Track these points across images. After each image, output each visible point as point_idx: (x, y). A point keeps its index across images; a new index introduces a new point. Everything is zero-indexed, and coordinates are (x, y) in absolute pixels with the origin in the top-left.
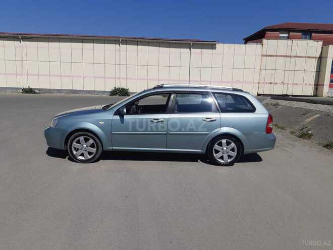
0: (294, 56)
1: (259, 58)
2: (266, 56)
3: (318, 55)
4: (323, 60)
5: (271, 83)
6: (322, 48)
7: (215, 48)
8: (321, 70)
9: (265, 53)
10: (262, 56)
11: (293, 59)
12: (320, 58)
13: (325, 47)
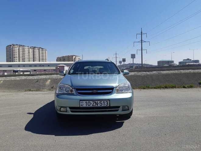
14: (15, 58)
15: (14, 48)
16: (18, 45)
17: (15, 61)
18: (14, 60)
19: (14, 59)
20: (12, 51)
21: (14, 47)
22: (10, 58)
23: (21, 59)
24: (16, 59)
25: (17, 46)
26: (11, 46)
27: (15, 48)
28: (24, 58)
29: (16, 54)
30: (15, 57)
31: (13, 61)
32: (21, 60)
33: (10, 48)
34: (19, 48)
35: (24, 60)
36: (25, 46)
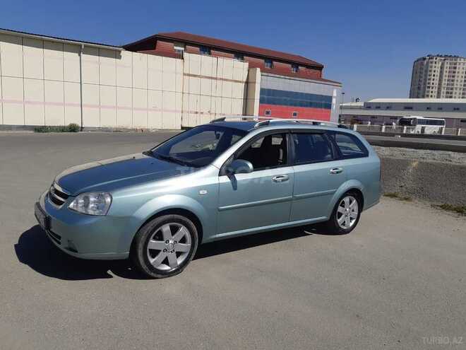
0: (221, 79)
1: (180, 77)
2: (189, 75)
3: (245, 80)
4: (250, 85)
5: (197, 113)
6: (249, 71)
7: (120, 57)
8: (248, 97)
9: (187, 72)
10: (184, 74)
11: (219, 82)
12: (247, 83)
13: (251, 70)
14: (429, 87)
15: (430, 65)
16: (441, 56)
17: (428, 96)
18: (426, 94)
19: (427, 89)
20: (426, 71)
21: (432, 63)
22: (419, 88)
23: (444, 91)
24: (431, 90)
25: (438, 58)
26: (424, 59)
27: (434, 64)
28: (452, 89)
29: (434, 80)
30: (431, 85)
31: (423, 97)
32: (443, 93)
33: (422, 64)
34: (443, 64)
35: (451, 93)
36: (458, 57)
